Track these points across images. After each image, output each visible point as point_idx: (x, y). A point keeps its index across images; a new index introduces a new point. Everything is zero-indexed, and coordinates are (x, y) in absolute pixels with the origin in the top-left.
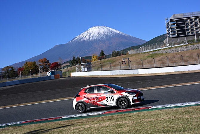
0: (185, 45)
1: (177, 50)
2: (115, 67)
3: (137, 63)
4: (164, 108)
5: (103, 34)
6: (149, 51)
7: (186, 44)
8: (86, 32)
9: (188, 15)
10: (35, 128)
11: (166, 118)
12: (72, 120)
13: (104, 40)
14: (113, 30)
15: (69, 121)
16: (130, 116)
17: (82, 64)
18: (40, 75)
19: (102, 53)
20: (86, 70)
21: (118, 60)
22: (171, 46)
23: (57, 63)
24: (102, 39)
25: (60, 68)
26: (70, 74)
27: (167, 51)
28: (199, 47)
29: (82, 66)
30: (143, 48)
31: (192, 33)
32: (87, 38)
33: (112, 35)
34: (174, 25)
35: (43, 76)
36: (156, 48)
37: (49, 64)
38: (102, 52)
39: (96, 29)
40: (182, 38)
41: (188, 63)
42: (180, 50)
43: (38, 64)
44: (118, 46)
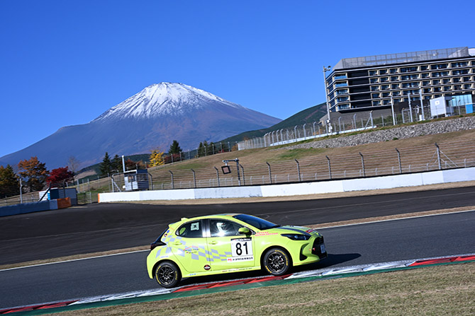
0: (370, 131)
1: (350, 140)
2: (205, 181)
3: (258, 171)
4: (318, 278)
5: (177, 101)
6: (286, 142)
7: (371, 127)
8: (138, 97)
9: (376, 61)
11: (323, 301)
12: (98, 308)
13: (180, 116)
14: (201, 92)
15: (91, 312)
16: (238, 296)
17: (125, 174)
18: (22, 199)
19: (176, 147)
20: (137, 188)
21: (212, 163)
22: (338, 132)
23: (65, 170)
24: (175, 114)
25: (72, 182)
26: (97, 197)
27: (328, 142)
28: (400, 134)
29: (126, 179)
30: (273, 137)
31: (386, 102)
32: (140, 111)
33: (198, 103)
34: (344, 84)
35: (30, 202)
36: (302, 136)
37: (44, 172)
38: (176, 144)
39: (161, 89)
40: (363, 112)
41: (376, 172)
42: (359, 142)
43: (17, 172)
44: (212, 132)
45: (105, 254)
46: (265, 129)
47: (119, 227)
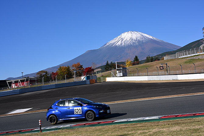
2: (151, 73)
5: (135, 39)
8: (118, 38)
10: (93, 131)
13: (137, 46)
14: (145, 35)
15: (127, 125)
17: (117, 69)
19: (136, 59)
20: (122, 75)
21: (153, 65)
23: (90, 68)
24: (134, 44)
26: (105, 80)
29: (117, 72)
30: (180, 54)
32: (120, 43)
33: (144, 40)
35: (78, 81)
36: (194, 53)
37: (82, 69)
38: (136, 57)
39: (128, 34)
43: (71, 69)
44: (150, 52)
45: (116, 102)
46: (174, 51)
47: (118, 91)
